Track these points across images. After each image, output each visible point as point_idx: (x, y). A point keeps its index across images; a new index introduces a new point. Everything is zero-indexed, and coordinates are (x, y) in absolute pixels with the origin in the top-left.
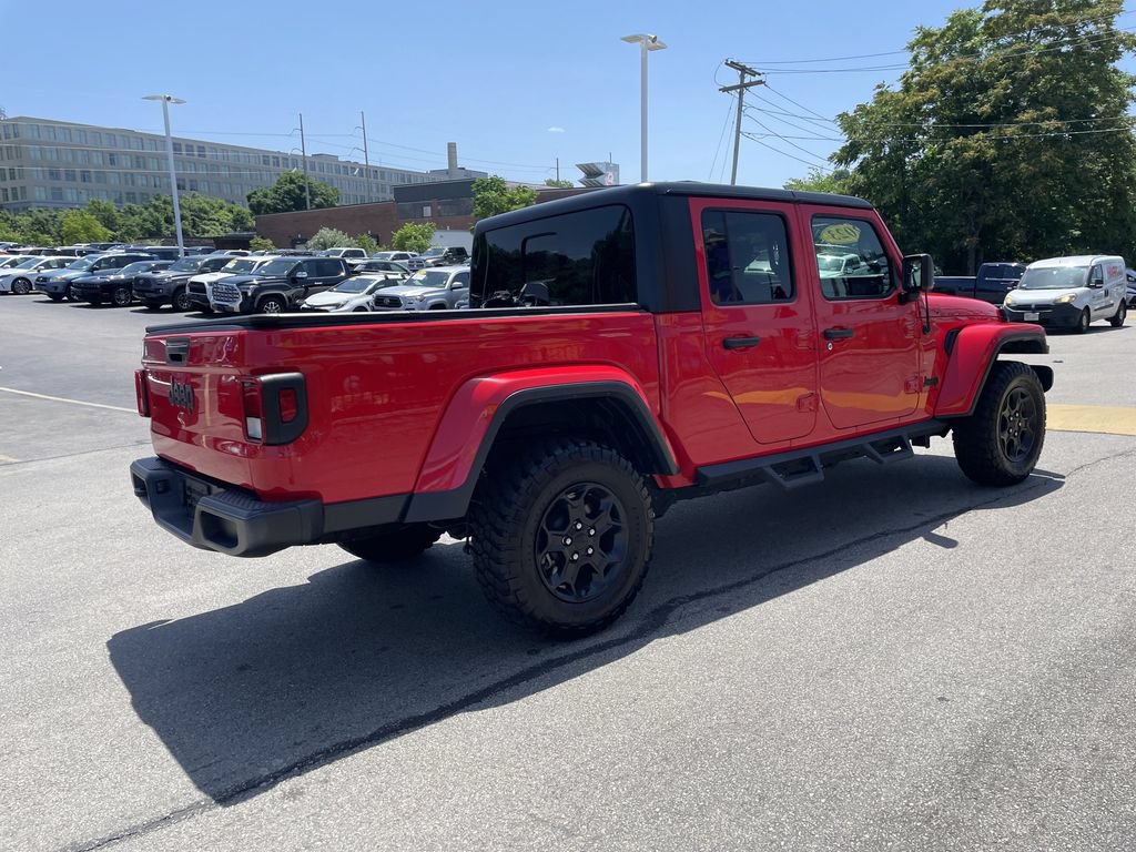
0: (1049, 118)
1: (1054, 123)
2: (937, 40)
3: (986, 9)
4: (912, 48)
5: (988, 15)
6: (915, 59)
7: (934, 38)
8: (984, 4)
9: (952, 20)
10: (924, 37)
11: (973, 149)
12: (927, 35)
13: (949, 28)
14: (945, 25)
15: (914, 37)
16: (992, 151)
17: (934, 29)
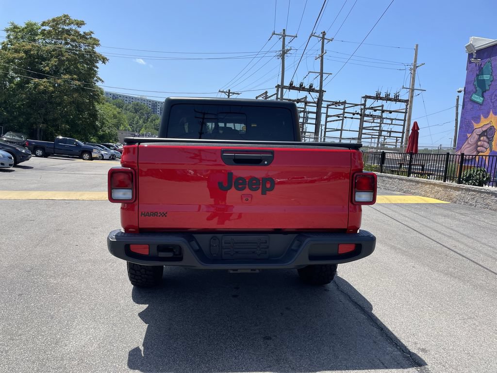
0: (75, 80)
1: (77, 83)
2: (20, 31)
3: (43, 25)
4: (7, 31)
5: (43, 28)
6: (8, 37)
7: (18, 30)
8: (42, 23)
9: (27, 24)
10: (14, 28)
11: (43, 85)
12: (16, 27)
13: (26, 28)
14: (24, 26)
15: (9, 26)
16: (51, 88)
17: (19, 26)
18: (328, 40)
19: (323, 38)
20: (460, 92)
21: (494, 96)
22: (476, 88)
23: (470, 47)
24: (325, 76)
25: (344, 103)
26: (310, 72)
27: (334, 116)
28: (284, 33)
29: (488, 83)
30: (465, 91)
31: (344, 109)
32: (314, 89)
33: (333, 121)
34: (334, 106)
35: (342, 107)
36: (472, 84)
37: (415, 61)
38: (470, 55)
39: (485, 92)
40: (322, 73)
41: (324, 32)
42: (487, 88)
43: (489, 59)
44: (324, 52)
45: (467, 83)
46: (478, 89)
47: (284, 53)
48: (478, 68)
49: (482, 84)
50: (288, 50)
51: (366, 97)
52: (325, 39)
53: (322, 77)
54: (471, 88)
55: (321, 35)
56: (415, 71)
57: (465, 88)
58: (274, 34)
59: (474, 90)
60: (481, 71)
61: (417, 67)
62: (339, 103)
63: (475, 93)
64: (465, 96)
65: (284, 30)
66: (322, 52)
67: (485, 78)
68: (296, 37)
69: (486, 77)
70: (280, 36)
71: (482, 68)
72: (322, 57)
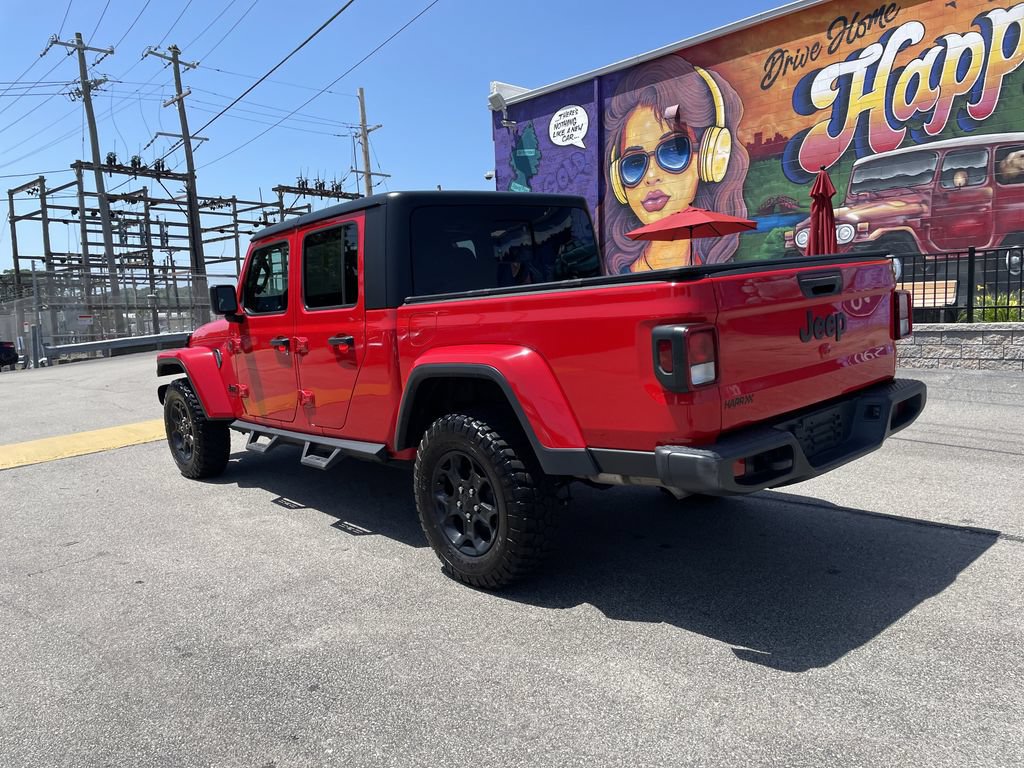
18: (186, 64)
19: (175, 60)
20: (489, 178)
21: (546, 184)
22: (515, 171)
23: (496, 99)
24: (194, 143)
25: (234, 201)
26: (161, 134)
27: (213, 229)
28: (80, 42)
29: (533, 163)
30: (496, 177)
31: (235, 214)
32: (168, 171)
33: (215, 240)
34: (208, 209)
35: (228, 210)
36: (507, 165)
37: (364, 120)
38: (497, 115)
39: (532, 177)
40: (186, 138)
41: (175, 48)
42: (534, 170)
43: (529, 122)
44: (185, 91)
45: (498, 162)
46: (518, 172)
47: (86, 89)
48: (512, 137)
49: (523, 164)
50: (98, 83)
51: (281, 189)
52: (181, 62)
53: (188, 145)
54: (506, 171)
55: (170, 54)
56: (366, 139)
57: (496, 172)
58: (56, 42)
59: (513, 175)
60: (519, 143)
61: (369, 131)
62: (221, 200)
63: (516, 178)
64: (499, 186)
65: (79, 35)
66: (179, 90)
67: (527, 154)
68: (112, 52)
69: (529, 152)
70: (71, 49)
71: (520, 137)
72: (180, 101)
